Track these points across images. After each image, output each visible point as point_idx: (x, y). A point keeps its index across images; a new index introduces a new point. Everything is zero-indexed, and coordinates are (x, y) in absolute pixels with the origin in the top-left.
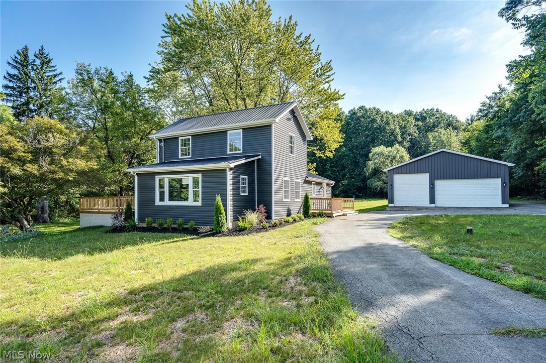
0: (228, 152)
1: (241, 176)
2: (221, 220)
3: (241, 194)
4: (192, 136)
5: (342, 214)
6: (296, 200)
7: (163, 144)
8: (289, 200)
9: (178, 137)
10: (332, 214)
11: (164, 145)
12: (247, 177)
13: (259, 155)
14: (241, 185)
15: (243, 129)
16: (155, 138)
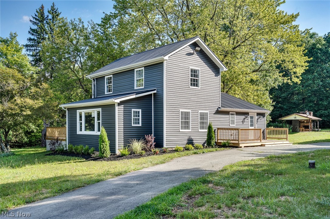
0: (135, 88)
1: (133, 110)
2: (103, 147)
3: (133, 125)
4: (113, 74)
5: (260, 144)
6: (200, 130)
7: (95, 82)
8: (190, 130)
9: (104, 76)
10: (239, 144)
11: (97, 83)
12: (140, 110)
13: (155, 90)
14: (133, 117)
15: (145, 67)
16: (89, 78)
